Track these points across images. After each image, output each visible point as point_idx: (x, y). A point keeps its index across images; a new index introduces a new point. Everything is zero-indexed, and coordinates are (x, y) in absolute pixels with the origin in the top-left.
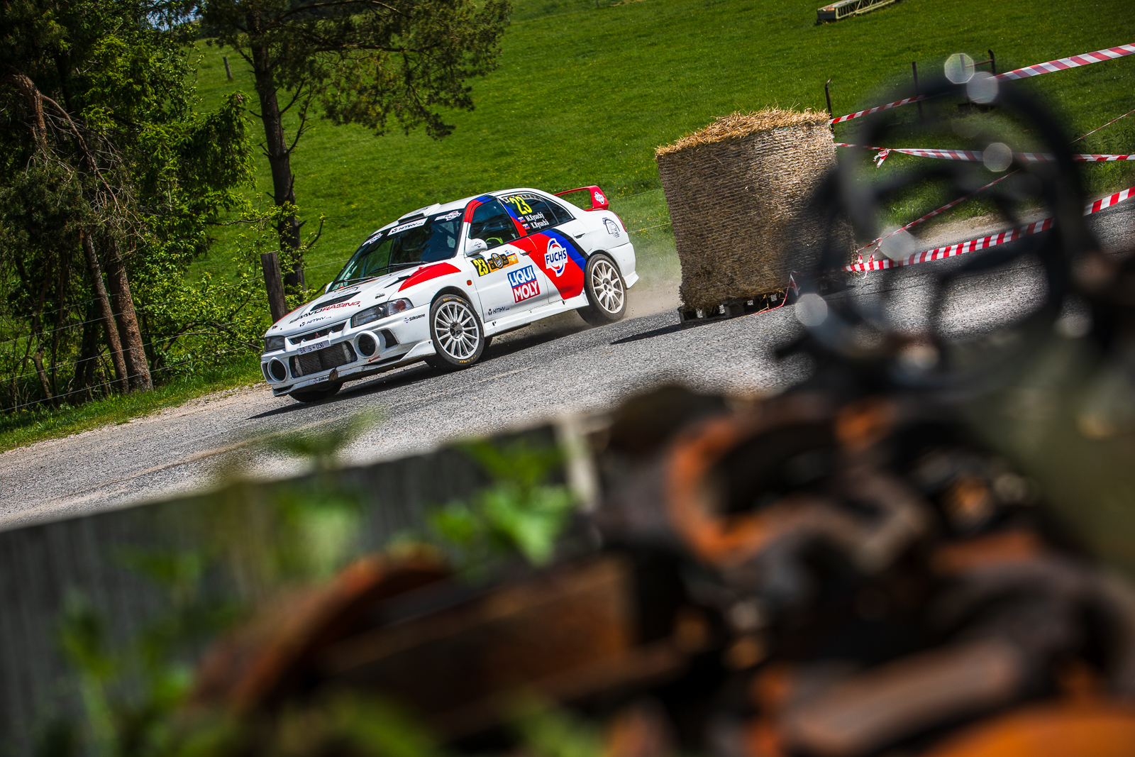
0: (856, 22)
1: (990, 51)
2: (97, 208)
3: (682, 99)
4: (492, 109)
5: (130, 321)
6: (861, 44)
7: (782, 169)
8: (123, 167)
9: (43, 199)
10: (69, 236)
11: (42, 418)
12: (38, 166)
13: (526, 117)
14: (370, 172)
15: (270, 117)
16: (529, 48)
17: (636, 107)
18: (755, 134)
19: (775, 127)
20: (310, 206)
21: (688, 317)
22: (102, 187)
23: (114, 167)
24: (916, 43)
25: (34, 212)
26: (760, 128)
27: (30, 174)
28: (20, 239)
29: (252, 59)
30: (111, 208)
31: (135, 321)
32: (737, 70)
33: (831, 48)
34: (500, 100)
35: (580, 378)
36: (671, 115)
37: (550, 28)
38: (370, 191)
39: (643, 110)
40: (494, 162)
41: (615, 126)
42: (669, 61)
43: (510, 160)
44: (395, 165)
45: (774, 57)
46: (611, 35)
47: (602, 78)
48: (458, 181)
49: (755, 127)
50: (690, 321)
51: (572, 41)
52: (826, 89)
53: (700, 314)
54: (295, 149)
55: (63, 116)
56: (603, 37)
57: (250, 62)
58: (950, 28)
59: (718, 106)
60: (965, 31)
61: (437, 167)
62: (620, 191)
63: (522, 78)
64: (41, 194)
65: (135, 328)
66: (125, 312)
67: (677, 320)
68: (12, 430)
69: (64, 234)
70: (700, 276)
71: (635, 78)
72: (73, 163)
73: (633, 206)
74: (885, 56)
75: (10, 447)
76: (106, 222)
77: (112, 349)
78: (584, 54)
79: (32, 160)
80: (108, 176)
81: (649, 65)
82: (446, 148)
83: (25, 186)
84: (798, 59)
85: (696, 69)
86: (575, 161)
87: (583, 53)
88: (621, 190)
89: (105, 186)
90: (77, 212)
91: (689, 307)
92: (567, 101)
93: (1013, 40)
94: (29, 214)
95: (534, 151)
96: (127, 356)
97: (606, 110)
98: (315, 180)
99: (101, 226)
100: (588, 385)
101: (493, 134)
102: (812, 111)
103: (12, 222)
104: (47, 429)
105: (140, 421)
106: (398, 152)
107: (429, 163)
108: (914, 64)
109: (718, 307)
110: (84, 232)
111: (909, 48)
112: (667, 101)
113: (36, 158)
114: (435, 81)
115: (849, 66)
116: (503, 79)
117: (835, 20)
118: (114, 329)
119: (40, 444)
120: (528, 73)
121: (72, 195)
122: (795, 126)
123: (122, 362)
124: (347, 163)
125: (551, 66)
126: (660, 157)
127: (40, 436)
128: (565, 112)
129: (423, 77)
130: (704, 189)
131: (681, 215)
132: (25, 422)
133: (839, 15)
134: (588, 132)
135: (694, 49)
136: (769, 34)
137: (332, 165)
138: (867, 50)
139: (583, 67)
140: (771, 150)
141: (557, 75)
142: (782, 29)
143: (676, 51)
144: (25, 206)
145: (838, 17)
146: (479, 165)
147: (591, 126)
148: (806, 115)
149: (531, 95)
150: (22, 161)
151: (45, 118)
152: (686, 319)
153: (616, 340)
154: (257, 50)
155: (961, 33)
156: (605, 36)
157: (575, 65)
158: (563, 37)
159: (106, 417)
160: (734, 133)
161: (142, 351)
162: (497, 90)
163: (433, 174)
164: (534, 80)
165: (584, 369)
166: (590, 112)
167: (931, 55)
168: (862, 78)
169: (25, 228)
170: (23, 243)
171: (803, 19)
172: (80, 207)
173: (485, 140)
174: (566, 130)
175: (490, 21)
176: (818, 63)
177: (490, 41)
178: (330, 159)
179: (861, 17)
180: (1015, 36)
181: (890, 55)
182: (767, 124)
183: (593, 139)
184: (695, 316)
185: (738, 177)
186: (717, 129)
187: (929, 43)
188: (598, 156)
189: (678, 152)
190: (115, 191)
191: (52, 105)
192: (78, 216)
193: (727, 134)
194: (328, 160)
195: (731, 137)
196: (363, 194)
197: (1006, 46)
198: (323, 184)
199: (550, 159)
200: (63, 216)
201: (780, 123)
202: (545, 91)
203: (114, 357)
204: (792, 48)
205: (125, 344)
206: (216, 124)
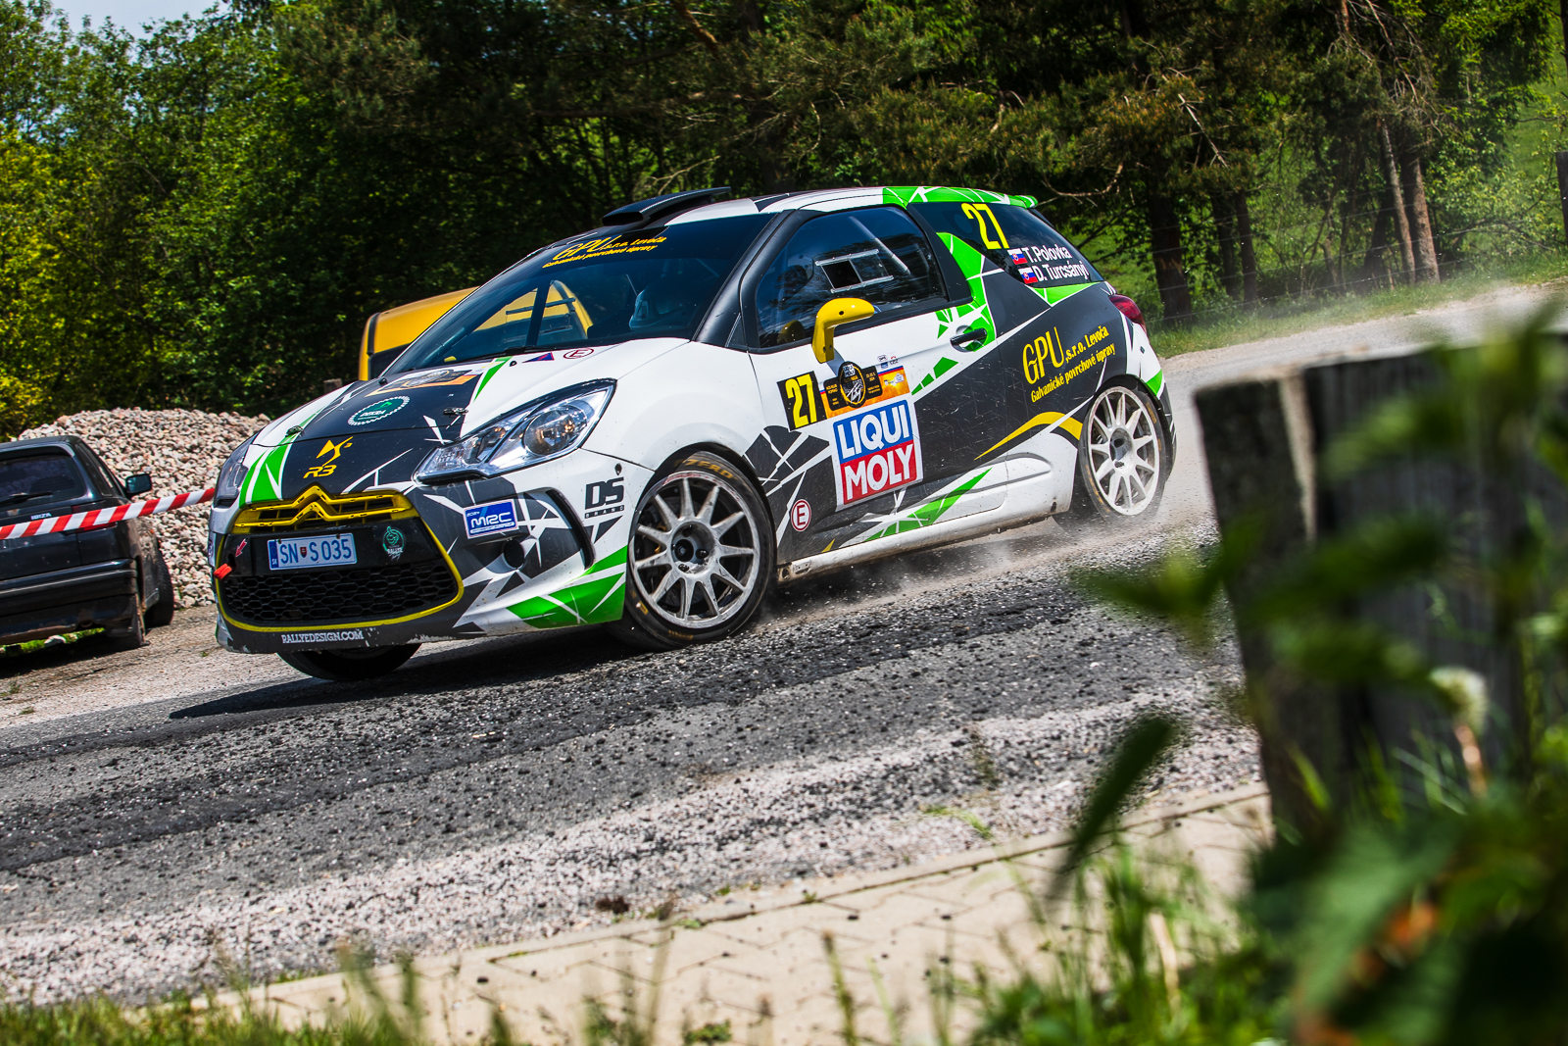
2: (1394, 98)
5: (1421, 213)
8: (1422, 57)
9: (1342, 85)
10: (1366, 124)
11: (1329, 305)
12: (1339, 52)
22: (1401, 77)
23: (1413, 57)
25: (1332, 98)
27: (1330, 60)
28: (1318, 125)
30: (1408, 99)
31: (1426, 213)
64: (1341, 81)
65: (1424, 220)
66: (1416, 204)
68: (1298, 315)
69: (1360, 122)
72: (1374, 51)
75: (1296, 331)
76: (1404, 113)
77: (1401, 240)
79: (1333, 46)
80: (1408, 66)
83: (1325, 72)
89: (1404, 76)
90: (1376, 101)
96: (1416, 248)
99: (1398, 116)
103: (1310, 108)
104: (1334, 315)
105: (1425, 313)
110: (1380, 120)
113: (1336, 44)
118: (1404, 221)
121: (1371, 83)
123: (1411, 254)
127: (1327, 322)
144: (1324, 93)
150: (1323, 47)
159: (1392, 307)
161: (1431, 244)
169: (1324, 114)
170: (1320, 129)
172: (1378, 95)
190: (1414, 81)
192: (1376, 104)
200: (1362, 104)
203: (1403, 248)
205: (1415, 235)
206: (1520, 18)
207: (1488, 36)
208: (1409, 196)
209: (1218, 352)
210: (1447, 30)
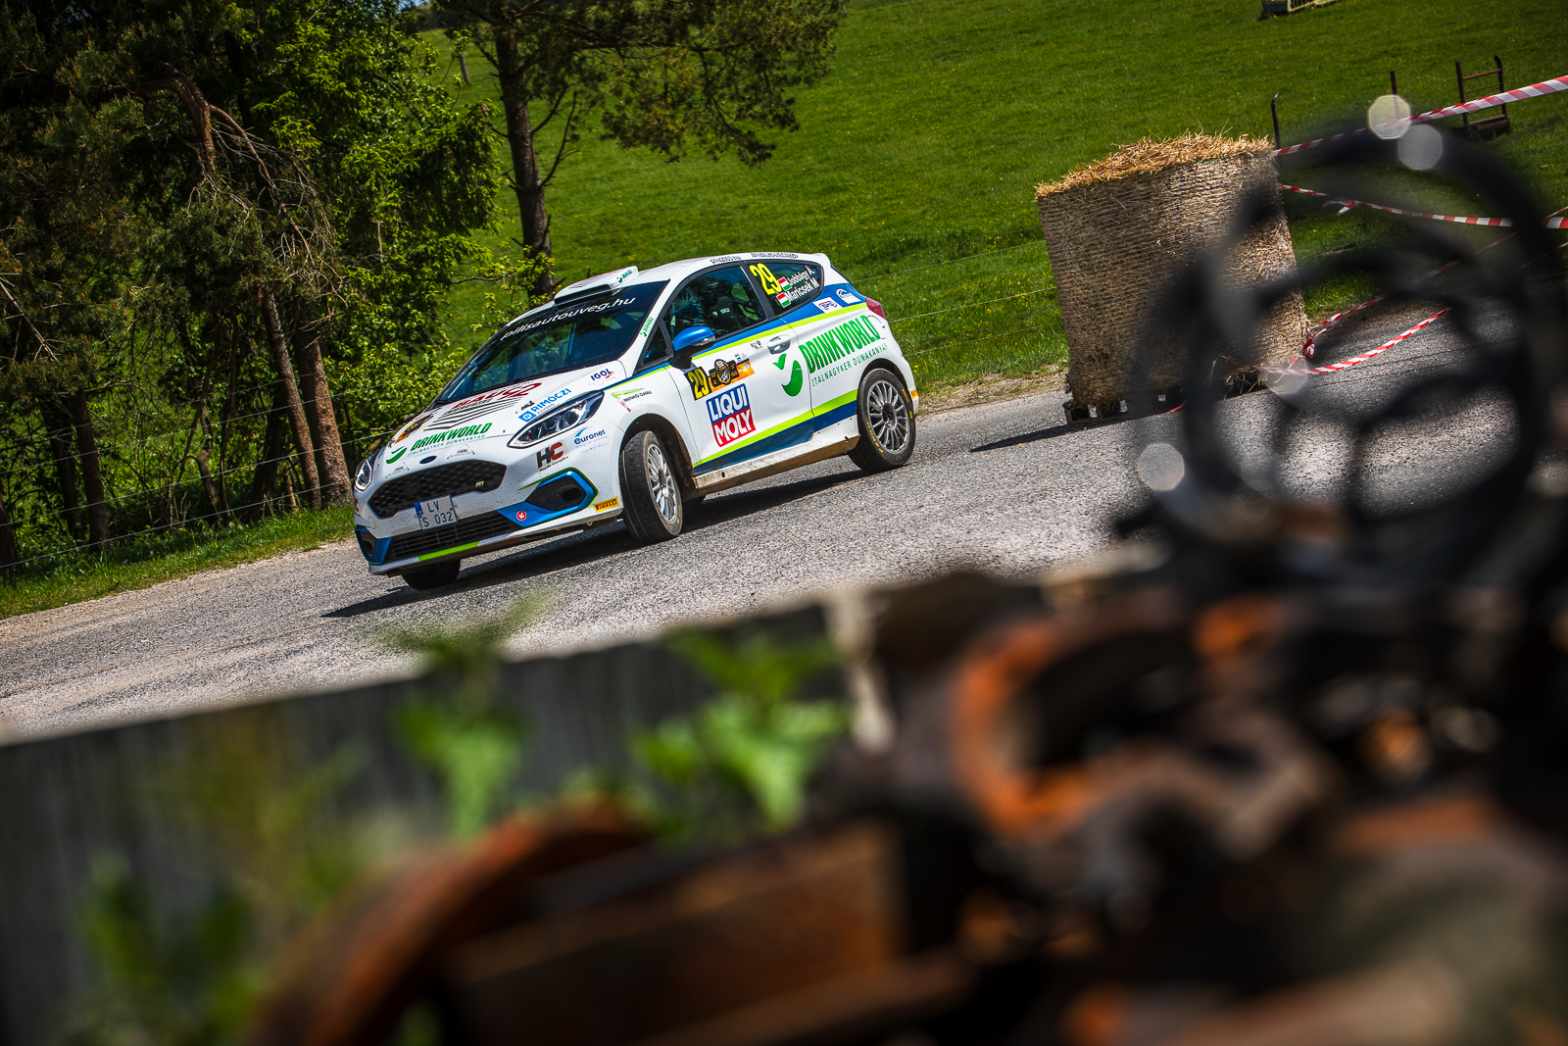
0: (1314, 16)
1: (1496, 58)
2: (282, 259)
3: (1077, 118)
4: (821, 129)
5: (325, 411)
6: (1320, 45)
7: (1207, 216)
8: (317, 202)
9: (210, 244)
10: (244, 296)
11: (203, 541)
12: (204, 200)
13: (865, 140)
14: (655, 213)
15: (518, 139)
16: (871, 47)
17: (1014, 128)
18: (1170, 169)
19: (1198, 159)
20: (572, 257)
21: (1077, 417)
22: (290, 230)
23: (305, 203)
24: (1397, 45)
25: (197, 262)
26: (1179, 161)
27: (193, 211)
28: (179, 299)
29: (496, 58)
30: (300, 258)
31: (331, 411)
32: (1152, 79)
33: (1281, 51)
34: (830, 116)
35: (928, 498)
36: (1062, 139)
37: (900, 20)
38: (653, 238)
39: (1024, 132)
40: (821, 200)
41: (986, 153)
42: (1061, 67)
43: (843, 197)
44: (689, 203)
45: (1203, 62)
46: (982, 30)
47: (969, 88)
48: (772, 225)
49: (1171, 159)
50: (1080, 421)
51: (929, 38)
52: (1273, 107)
53: (1093, 413)
54: (552, 180)
55: (239, 133)
56: (971, 33)
57: (494, 62)
58: (1442, 25)
59: (1125, 128)
60: (1462, 29)
61: (745, 207)
62: (991, 242)
63: (861, 87)
64: (208, 238)
65: (329, 420)
66: (318, 399)
67: (1063, 421)
68: (163, 557)
69: (236, 293)
70: (1094, 360)
71: (1014, 89)
72: (252, 196)
73: (1009, 262)
74: (1354, 63)
75: (160, 580)
76: (295, 278)
77: (300, 448)
78: (945, 56)
79: (196, 193)
80: (298, 215)
81: (1033, 71)
82: (756, 181)
83: (186, 228)
84: (1236, 66)
85: (1097, 77)
86: (931, 200)
87: (944, 54)
88: (993, 240)
89: (293, 228)
90: (256, 263)
91: (1079, 403)
92: (921, 119)
93: (1528, 42)
94: (191, 265)
95: (876, 185)
96: (319, 458)
97: (974, 131)
98: (579, 222)
99: (287, 282)
100: (937, 507)
101: (820, 162)
102: (1249, 139)
103: (167, 277)
104: (209, 555)
105: (335, 547)
106: (692, 185)
107: (733, 201)
108: (1392, 74)
109: (1118, 403)
110: (263, 289)
111: (1386, 52)
112: (1057, 120)
113: (200, 189)
114: (746, 90)
115: (1305, 75)
116: (835, 89)
117: (1286, 13)
118: (303, 421)
119: (199, 576)
120: (869, 81)
121: (249, 240)
122: (1226, 158)
123: (313, 467)
124: (623, 199)
125: (901, 71)
126: (1041, 199)
127: (200, 565)
128: (918, 133)
129: (729, 86)
130: (1101, 243)
131: (1069, 278)
132: (182, 545)
133: (1292, 7)
134: (948, 161)
135: (1095, 51)
136: (1196, 31)
137: (602, 202)
138: (1329, 55)
139: (943, 73)
140: (1193, 190)
141: (908, 83)
142: (1215, 25)
143: (1071, 53)
144: (185, 255)
145: (1290, 9)
146: (801, 205)
147: (953, 153)
148: (1242, 144)
149: (873, 110)
150: (184, 192)
151: (214, 135)
152: (1074, 418)
153: (979, 445)
154: (504, 48)
155: (1457, 32)
156: (975, 30)
157: (932, 70)
158: (917, 33)
159: (289, 540)
160: (1143, 166)
161: (340, 452)
162: (828, 103)
163: (739, 215)
164: (877, 90)
165: (933, 485)
166: (952, 134)
167: (1417, 62)
168: (1323, 93)
169: (185, 284)
170: (183, 305)
171: (1243, 12)
172: (259, 256)
173: (809, 171)
174: (920, 159)
175: (819, 12)
176: (1262, 71)
177: (819, 40)
178: (600, 194)
179: (1322, 10)
180: (1531, 37)
181: (1360, 61)
182: (1187, 155)
183: (956, 171)
184: (1086, 414)
185: (1146, 226)
186: (1119, 161)
187: (1413, 45)
188: (962, 195)
189: (1066, 191)
190: (307, 235)
191: (223, 119)
192: (257, 268)
193: (1133, 169)
194: (597, 195)
195: (1138, 172)
196: (644, 241)
197: (1519, 51)
198: (590, 227)
199: (898, 197)
200: (236, 269)
201: (1205, 153)
202: (892, 105)
203: (302, 460)
204: (1227, 50)
205: (318, 442)
206: (452, 144)
207: (408, 170)
208: (308, 388)
209: (54, 614)
210: (351, 165)
